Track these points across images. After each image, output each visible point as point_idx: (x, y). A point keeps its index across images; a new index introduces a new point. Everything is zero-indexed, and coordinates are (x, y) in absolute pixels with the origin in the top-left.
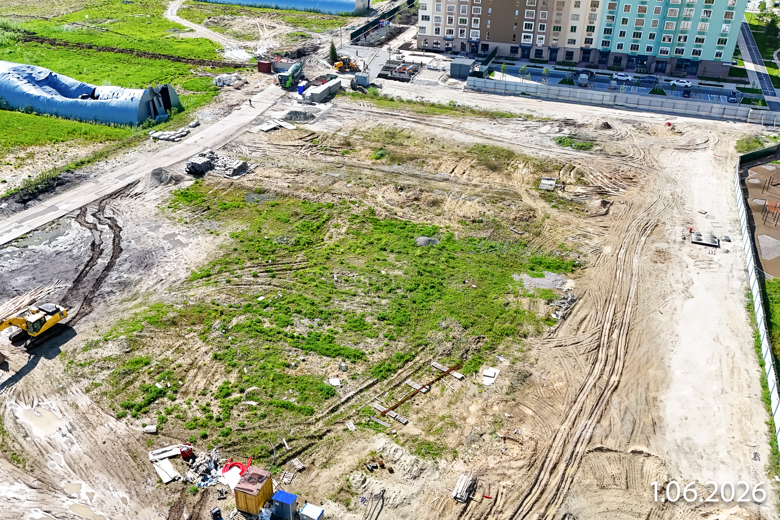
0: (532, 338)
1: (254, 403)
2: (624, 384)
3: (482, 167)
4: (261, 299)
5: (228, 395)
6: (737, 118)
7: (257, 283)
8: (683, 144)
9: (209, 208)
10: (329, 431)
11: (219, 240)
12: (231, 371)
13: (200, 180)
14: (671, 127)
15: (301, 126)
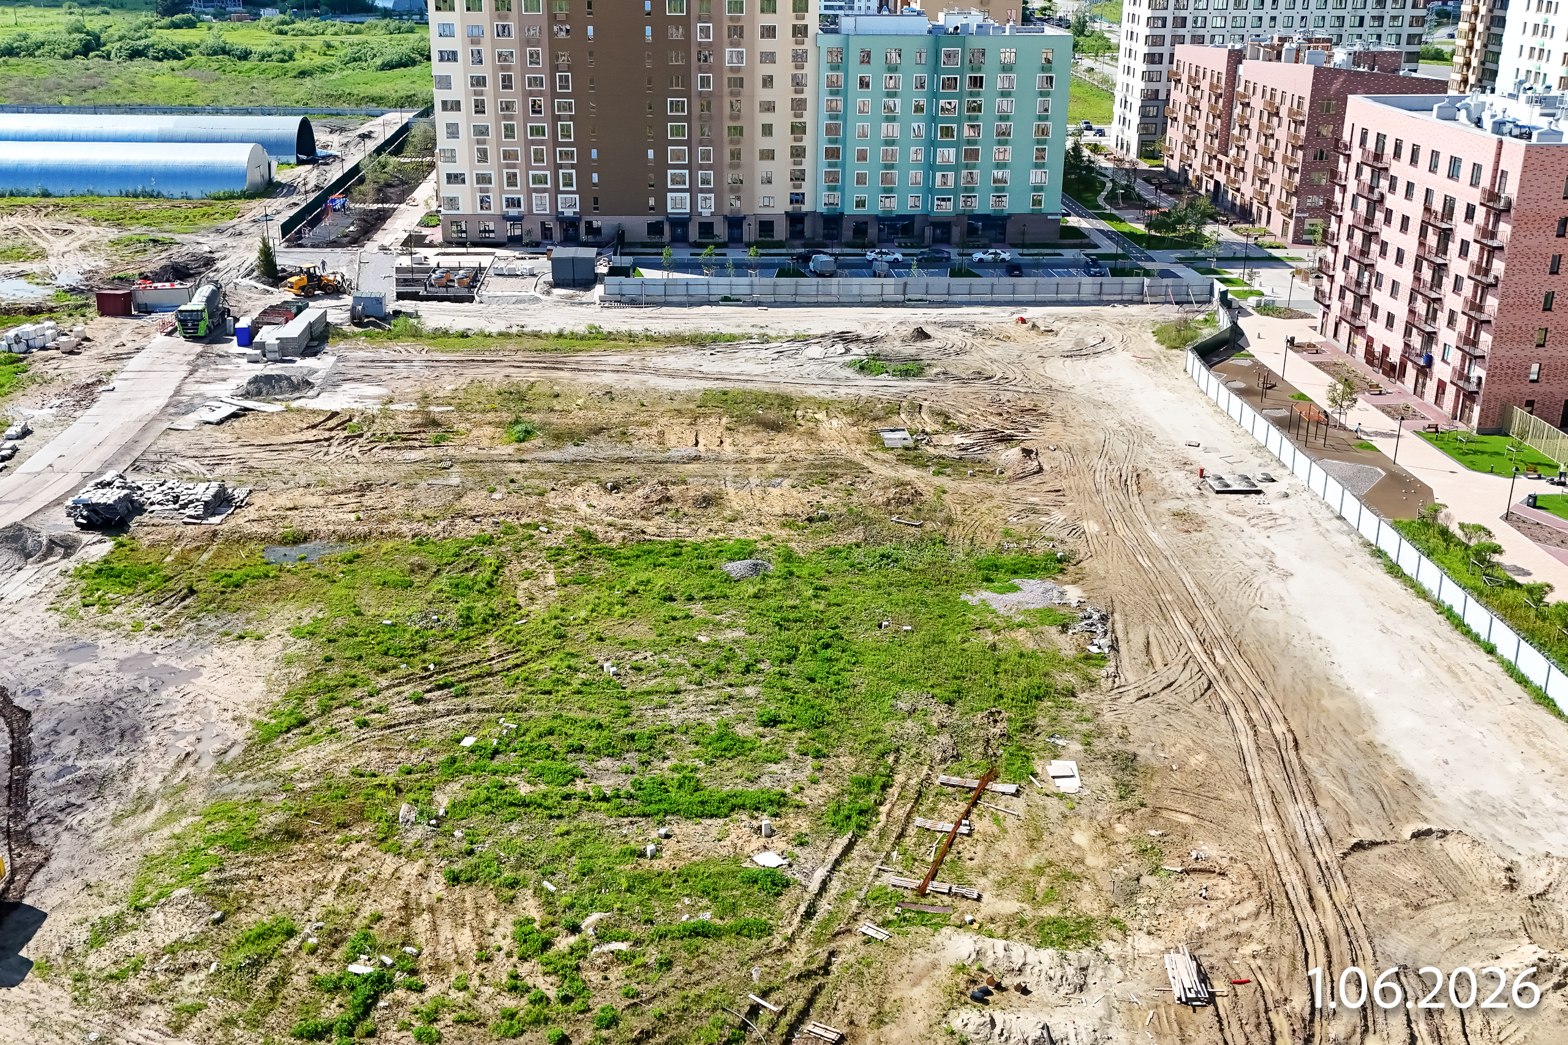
0: (1086, 695)
1: (623, 946)
2: (1304, 734)
3: (750, 427)
4: (468, 742)
5: (547, 945)
6: (1125, 297)
7: (435, 714)
8: (1069, 347)
9: (192, 591)
10: (832, 954)
11: (272, 648)
12: (514, 897)
13: (124, 538)
14: (1030, 324)
15: (295, 405)
